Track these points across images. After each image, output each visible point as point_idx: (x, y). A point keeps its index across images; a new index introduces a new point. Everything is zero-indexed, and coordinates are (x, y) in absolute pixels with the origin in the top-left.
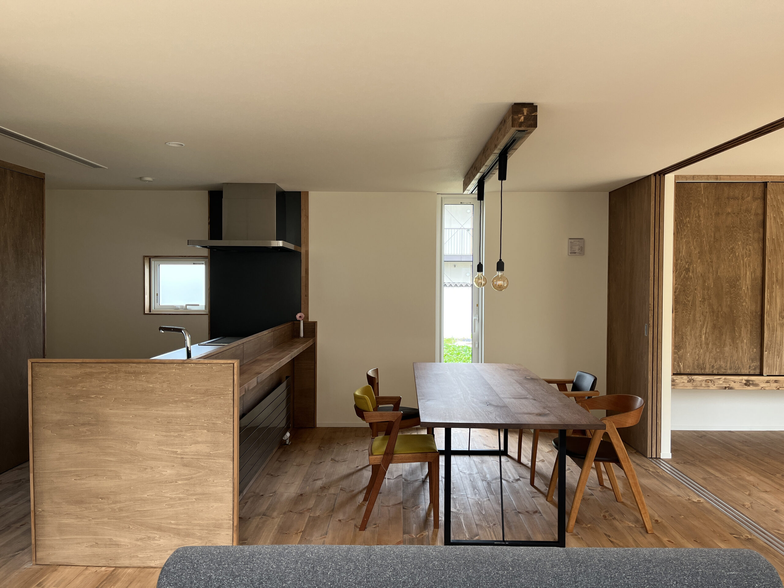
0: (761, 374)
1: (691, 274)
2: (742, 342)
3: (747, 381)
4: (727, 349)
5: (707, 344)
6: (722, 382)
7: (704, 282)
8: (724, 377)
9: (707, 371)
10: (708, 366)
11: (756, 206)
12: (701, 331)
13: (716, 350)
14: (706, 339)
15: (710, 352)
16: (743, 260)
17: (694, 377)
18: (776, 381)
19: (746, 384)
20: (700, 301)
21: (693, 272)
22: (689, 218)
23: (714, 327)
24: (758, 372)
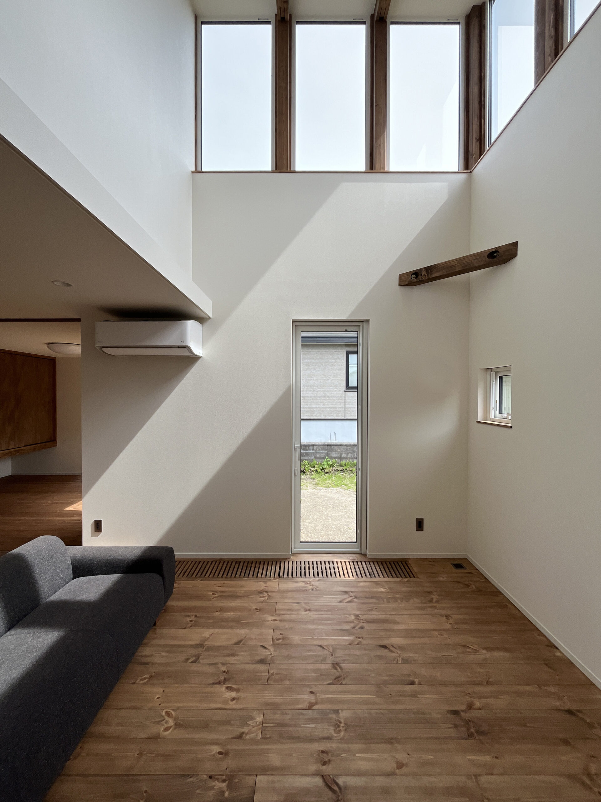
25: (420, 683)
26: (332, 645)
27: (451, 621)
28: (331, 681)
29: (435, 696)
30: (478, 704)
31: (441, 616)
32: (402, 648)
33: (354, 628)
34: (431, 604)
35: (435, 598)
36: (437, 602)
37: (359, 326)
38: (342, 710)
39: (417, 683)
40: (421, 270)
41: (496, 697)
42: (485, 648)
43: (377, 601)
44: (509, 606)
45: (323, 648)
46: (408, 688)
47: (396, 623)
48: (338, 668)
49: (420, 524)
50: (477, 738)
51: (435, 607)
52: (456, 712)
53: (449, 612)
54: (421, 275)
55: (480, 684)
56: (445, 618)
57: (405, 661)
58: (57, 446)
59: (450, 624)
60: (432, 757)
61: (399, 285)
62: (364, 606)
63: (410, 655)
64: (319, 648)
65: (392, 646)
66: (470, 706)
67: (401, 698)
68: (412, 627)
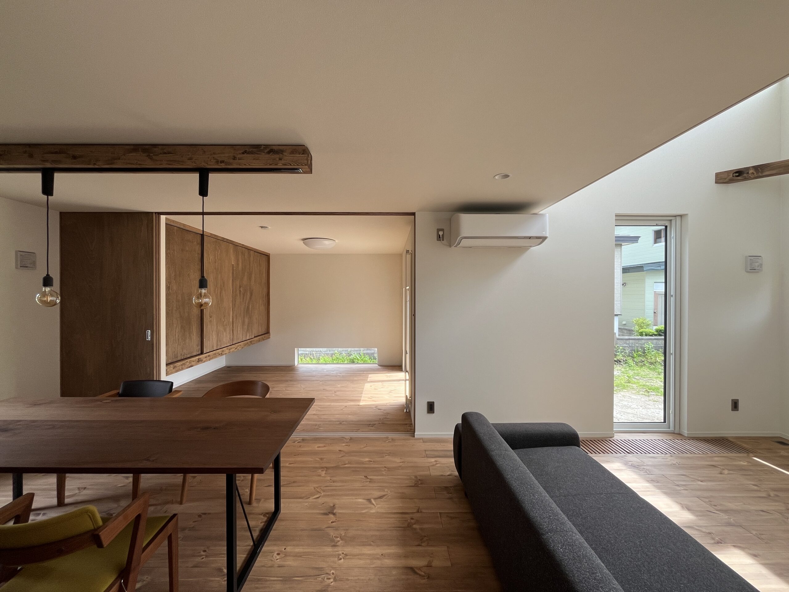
0: (202, 353)
1: (170, 291)
2: (193, 335)
3: (198, 359)
4: (187, 341)
5: (179, 340)
6: (188, 363)
7: (177, 296)
8: (189, 360)
9: (179, 358)
10: (179, 355)
11: (198, 248)
12: (176, 331)
13: (182, 343)
14: (178, 336)
15: (180, 345)
16: (193, 282)
17: (176, 364)
18: (209, 356)
19: (198, 362)
20: (175, 310)
21: (171, 289)
22: (169, 250)
23: (182, 327)
24: (200, 352)
26: (774, 511)
33: (770, 496)
37: (671, 220)
40: (748, 169)
43: (754, 473)
45: (768, 513)
49: (735, 405)
54: (748, 173)
58: (270, 338)
61: (716, 183)
62: (749, 477)
64: (764, 513)
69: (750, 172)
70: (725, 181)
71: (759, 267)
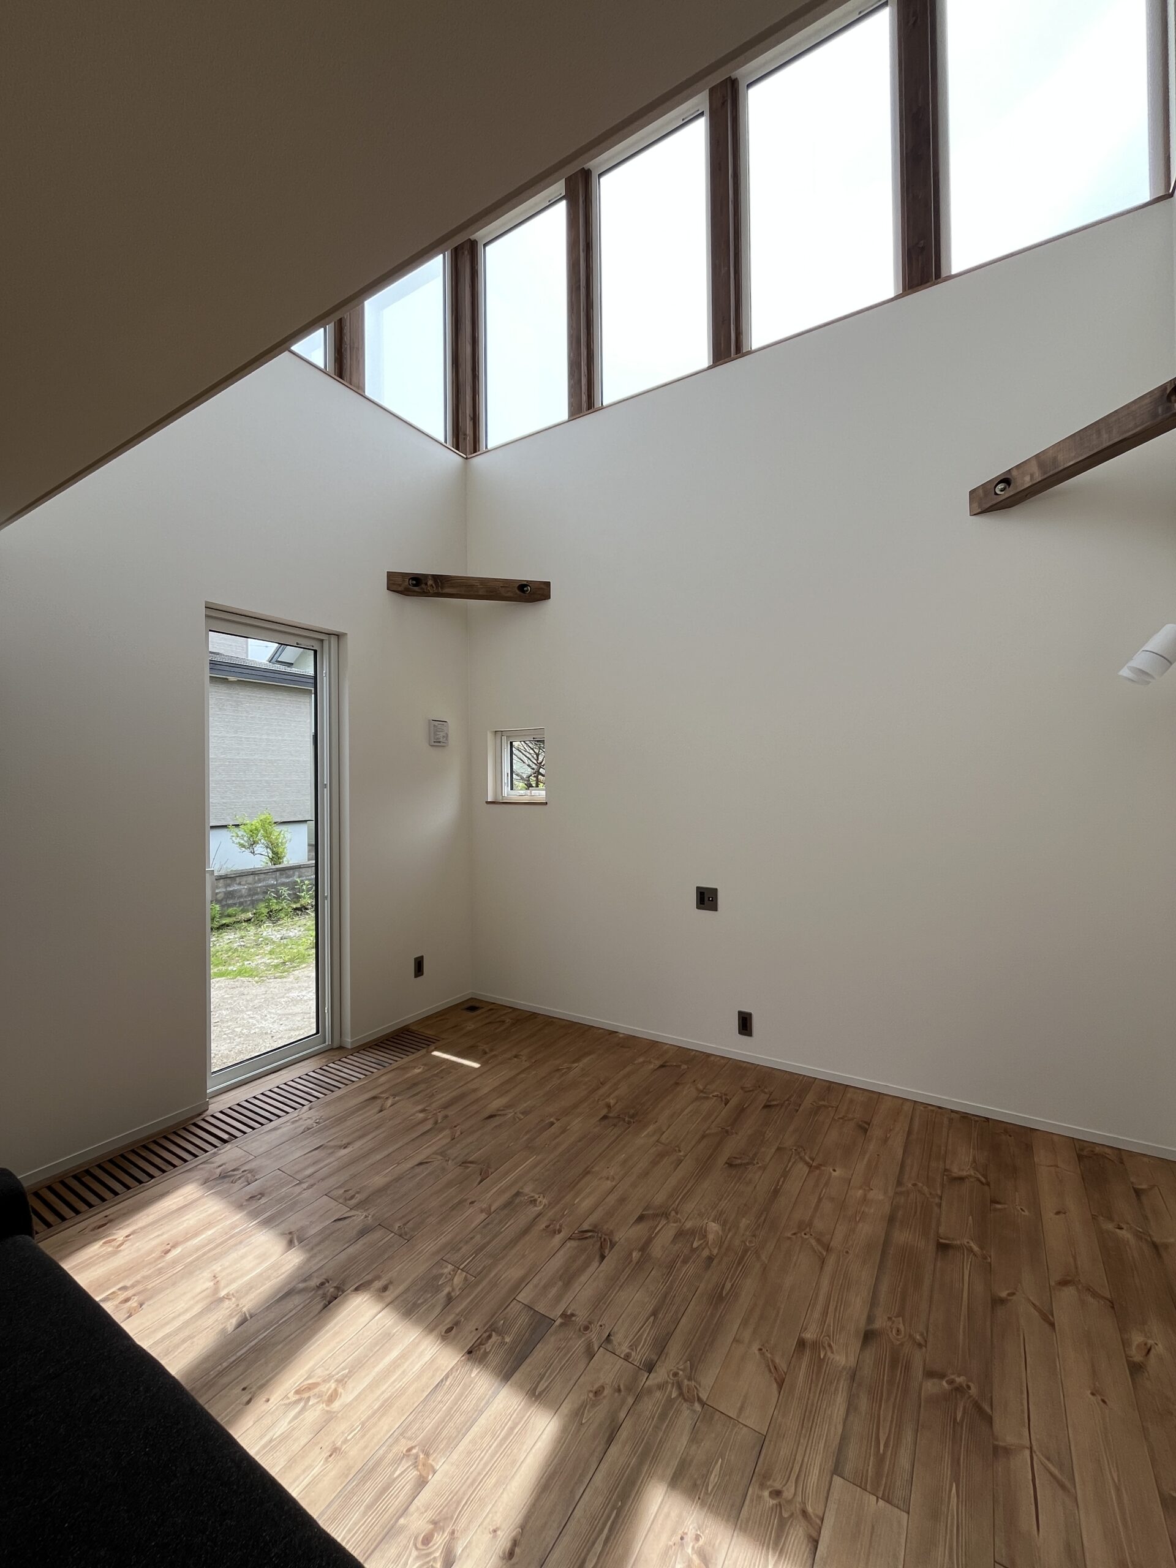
25: (558, 1120)
26: (435, 1153)
27: (524, 1058)
28: (479, 1180)
29: (579, 1119)
30: (612, 1102)
31: (510, 1059)
32: (508, 1106)
33: (436, 1123)
34: (488, 1056)
35: (486, 1048)
36: (492, 1050)
37: (322, 641)
38: (522, 1188)
39: (555, 1121)
40: (426, 576)
41: (617, 1089)
42: (574, 1062)
43: (427, 1085)
44: (554, 1020)
45: (427, 1163)
46: (553, 1129)
47: (475, 1090)
48: (469, 1165)
49: (419, 966)
50: (635, 1121)
51: (495, 1056)
52: (605, 1117)
53: (514, 1053)
54: (426, 584)
55: (598, 1088)
56: (516, 1059)
57: (525, 1113)
59: (526, 1061)
60: (624, 1155)
61: (387, 589)
62: (417, 1098)
63: (524, 1106)
64: (422, 1167)
65: (498, 1110)
66: (609, 1106)
67: (557, 1140)
68: (496, 1084)
69: (428, 584)
70: (400, 589)
71: (445, 739)
